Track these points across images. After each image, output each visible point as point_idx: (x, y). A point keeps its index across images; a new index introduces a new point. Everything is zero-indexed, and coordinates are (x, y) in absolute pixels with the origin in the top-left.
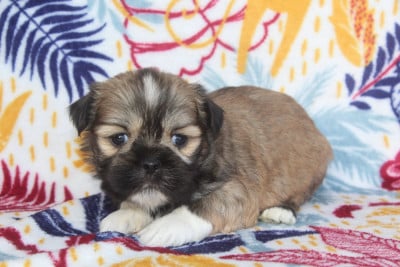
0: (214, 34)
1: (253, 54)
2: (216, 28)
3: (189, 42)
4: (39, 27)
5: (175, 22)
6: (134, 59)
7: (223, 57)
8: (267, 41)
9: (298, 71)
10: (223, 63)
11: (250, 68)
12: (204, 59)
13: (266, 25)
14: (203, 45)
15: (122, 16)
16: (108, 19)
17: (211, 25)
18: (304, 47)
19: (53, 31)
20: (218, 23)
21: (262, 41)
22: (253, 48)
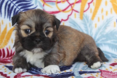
0: (72, 7)
1: (85, 13)
2: (72, 6)
3: (64, 10)
4: (17, 7)
5: (59, 4)
7: (75, 15)
8: (90, 9)
9: (101, 18)
10: (75, 17)
11: (84, 18)
12: (69, 16)
13: (89, 4)
14: (68, 11)
15: (42, 3)
16: (38, 4)
17: (71, 5)
18: (102, 10)
19: (21, 8)
20: (73, 4)
21: (88, 9)
22: (85, 11)
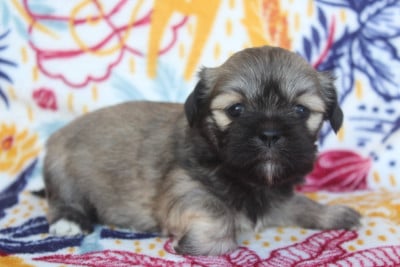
0: (121, 40)
1: (164, 59)
2: (123, 34)
3: (96, 49)
5: (80, 29)
6: (40, 66)
7: (132, 64)
8: (177, 45)
10: (132, 70)
11: (161, 73)
12: (111, 67)
13: (175, 28)
14: (110, 52)
15: (26, 22)
16: (12, 25)
17: (117, 31)
18: (217, 51)
20: (125, 28)
21: (172, 44)
22: (162, 53)
